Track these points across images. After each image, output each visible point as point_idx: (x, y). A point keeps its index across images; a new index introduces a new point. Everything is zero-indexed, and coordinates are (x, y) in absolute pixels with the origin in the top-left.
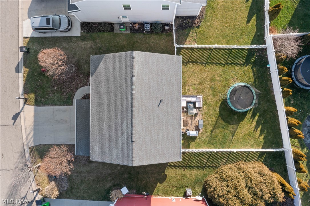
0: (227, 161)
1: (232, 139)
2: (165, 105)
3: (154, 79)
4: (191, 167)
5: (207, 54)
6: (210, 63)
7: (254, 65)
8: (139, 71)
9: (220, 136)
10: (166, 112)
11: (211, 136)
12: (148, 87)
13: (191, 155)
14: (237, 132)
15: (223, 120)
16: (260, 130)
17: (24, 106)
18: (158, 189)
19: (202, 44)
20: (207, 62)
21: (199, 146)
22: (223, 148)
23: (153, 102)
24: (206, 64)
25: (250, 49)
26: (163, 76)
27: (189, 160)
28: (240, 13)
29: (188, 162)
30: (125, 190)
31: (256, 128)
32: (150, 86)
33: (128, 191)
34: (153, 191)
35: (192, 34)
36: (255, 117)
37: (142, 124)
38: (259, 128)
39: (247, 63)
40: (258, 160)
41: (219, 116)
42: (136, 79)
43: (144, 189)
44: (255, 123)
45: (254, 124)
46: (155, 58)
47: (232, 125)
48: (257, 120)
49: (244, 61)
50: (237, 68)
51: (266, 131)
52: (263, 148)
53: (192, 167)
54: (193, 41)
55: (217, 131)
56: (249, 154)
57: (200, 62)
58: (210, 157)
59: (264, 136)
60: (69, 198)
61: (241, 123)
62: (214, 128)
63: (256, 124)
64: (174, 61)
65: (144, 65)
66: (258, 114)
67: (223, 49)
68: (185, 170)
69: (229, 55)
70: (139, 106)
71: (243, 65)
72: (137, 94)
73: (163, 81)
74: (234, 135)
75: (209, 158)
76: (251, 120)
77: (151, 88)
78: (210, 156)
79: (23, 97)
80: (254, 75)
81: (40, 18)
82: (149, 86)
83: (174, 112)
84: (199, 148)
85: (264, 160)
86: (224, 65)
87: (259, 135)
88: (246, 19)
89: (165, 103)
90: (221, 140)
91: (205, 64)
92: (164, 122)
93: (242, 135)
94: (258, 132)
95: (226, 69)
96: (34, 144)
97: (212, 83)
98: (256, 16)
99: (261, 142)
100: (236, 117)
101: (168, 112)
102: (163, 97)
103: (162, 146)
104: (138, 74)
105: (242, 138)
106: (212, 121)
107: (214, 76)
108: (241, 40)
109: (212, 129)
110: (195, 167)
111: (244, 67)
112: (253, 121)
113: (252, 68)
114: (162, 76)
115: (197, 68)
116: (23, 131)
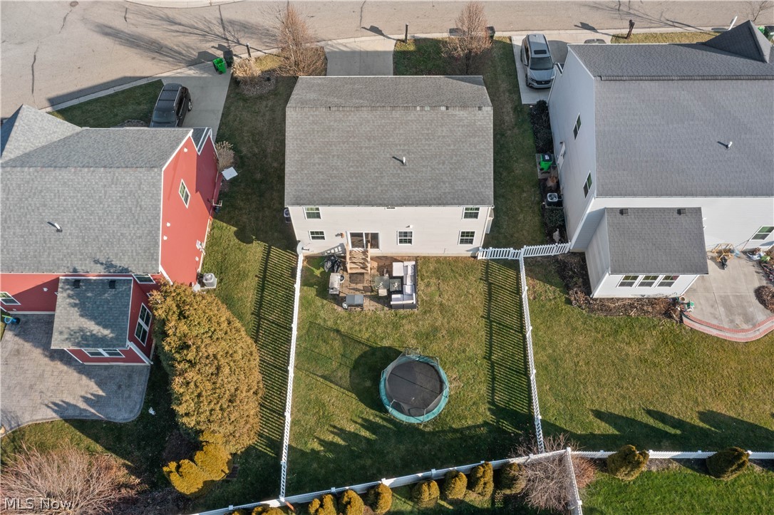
0: (268, 364)
1: (317, 375)
2: (395, 172)
3: (444, 148)
4: (262, 288)
5: (511, 321)
6: (491, 328)
7: (495, 430)
8: (457, 118)
9: (324, 348)
10: (382, 173)
11: (326, 329)
12: (427, 134)
13: (287, 289)
14: (333, 386)
15: (361, 356)
16: (335, 440)
17: (394, 39)
18: (224, 228)
19: (532, 312)
20: (491, 321)
21: (305, 303)
22: (298, 354)
23: (400, 146)
24: (488, 319)
25: (531, 418)
26: (451, 166)
27: (277, 285)
28: (615, 396)
29: (274, 284)
30: (230, 173)
31: (341, 432)
32: (431, 140)
33: (228, 179)
34: (221, 220)
35: (551, 292)
36: (367, 428)
37: (361, 125)
38: (339, 440)
39: (498, 411)
40: (262, 437)
41: (370, 347)
42: (442, 113)
43: (228, 204)
44: (352, 430)
45: (351, 428)
46: (484, 150)
47: (350, 377)
48: (360, 436)
49: (502, 405)
50: (483, 389)
51: (330, 456)
52: (290, 447)
53: (263, 290)
54: (535, 292)
55: (337, 344)
56: (279, 414)
57: (490, 307)
58: (281, 327)
59: (319, 452)
60: (228, 97)
61: (354, 395)
62: (345, 336)
63: (349, 432)
64: (482, 190)
65: (469, 128)
66: (373, 437)
67: (526, 356)
68: (257, 279)
69: (513, 370)
70: (392, 118)
71: (492, 403)
72: (414, 115)
73: (441, 166)
74: (325, 379)
75: (279, 326)
76: (360, 421)
77: (427, 142)
78: (283, 327)
79: (408, 38)
80: (469, 428)
81: (544, 42)
82: (431, 137)
83: (382, 191)
84: (301, 305)
85: (260, 451)
86: (488, 357)
87: (322, 437)
88: (603, 410)
89: (399, 172)
90: (317, 350)
91: (488, 317)
92: (364, 169)
93: (325, 398)
94: (330, 438)
95: (479, 362)
96: (329, 53)
97: (444, 332)
98: (616, 435)
99: (306, 443)
100: (368, 384)
101: (382, 177)
102: (411, 166)
103: (317, 166)
104: (452, 115)
105: (317, 398)
106: (360, 331)
107: (462, 335)
108: (550, 399)
109: (342, 330)
110: (262, 297)
111: (488, 406)
112: (357, 425)
113: (485, 424)
114: (451, 164)
115: (478, 301)
116: (352, 40)
